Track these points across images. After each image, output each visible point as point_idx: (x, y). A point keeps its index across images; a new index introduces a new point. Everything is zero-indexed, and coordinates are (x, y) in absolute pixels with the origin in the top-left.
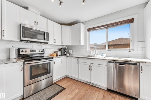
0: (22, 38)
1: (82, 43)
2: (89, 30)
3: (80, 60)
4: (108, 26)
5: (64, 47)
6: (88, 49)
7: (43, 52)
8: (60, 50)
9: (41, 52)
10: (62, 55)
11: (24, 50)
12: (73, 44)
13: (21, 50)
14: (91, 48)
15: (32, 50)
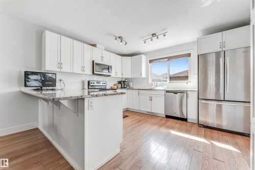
0: (95, 72)
1: (144, 75)
2: (151, 61)
3: (141, 92)
4: (169, 58)
5: (123, 80)
6: (150, 81)
7: (105, 85)
8: (120, 82)
9: (104, 85)
10: (122, 88)
11: (93, 82)
12: (133, 77)
13: (91, 82)
14: (153, 80)
15: (98, 82)
